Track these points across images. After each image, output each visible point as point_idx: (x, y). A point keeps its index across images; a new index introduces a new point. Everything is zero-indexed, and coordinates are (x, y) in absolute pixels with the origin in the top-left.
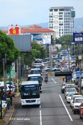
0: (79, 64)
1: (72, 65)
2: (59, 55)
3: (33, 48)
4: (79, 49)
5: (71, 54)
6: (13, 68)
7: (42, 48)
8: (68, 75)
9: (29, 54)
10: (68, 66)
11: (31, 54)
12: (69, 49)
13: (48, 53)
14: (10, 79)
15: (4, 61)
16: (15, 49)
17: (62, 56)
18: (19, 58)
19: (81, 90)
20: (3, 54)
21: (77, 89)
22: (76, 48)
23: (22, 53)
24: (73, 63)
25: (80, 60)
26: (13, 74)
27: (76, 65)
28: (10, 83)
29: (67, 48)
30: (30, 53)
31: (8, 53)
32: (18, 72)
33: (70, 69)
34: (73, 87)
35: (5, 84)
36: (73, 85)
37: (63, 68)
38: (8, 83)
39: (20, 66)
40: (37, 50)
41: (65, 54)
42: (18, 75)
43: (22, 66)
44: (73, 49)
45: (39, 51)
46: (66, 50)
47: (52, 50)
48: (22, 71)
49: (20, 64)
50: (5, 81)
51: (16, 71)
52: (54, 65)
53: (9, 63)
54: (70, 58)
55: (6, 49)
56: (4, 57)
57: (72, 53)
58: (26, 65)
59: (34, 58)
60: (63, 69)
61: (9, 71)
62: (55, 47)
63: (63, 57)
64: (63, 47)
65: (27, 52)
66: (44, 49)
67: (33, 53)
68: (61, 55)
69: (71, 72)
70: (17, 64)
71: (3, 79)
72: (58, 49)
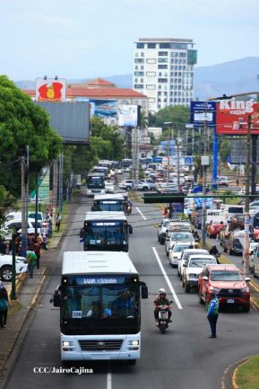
0: (202, 176)
1: (187, 178)
2: (155, 152)
3: (93, 135)
4: (203, 141)
5: (183, 152)
6: (46, 181)
7: (116, 135)
8: (174, 202)
9: (84, 148)
10: (175, 180)
11: (89, 149)
12: (180, 140)
13: (130, 146)
14: (37, 207)
15: (25, 162)
16: (51, 135)
17: (162, 155)
18: (60, 155)
19: (204, 238)
20: (23, 146)
21: (195, 235)
22: (196, 137)
23: (67, 144)
24: (187, 173)
25: (206, 167)
26: (44, 194)
27: (196, 177)
28: (36, 217)
29: (175, 136)
30: (87, 145)
31: (34, 145)
32: (55, 189)
33: (180, 186)
34: (185, 229)
35: (25, 217)
36: (187, 224)
37: (164, 185)
38: (31, 216)
39: (61, 177)
40: (104, 139)
41: (169, 152)
42: (55, 197)
43: (66, 176)
44: (190, 140)
45: (107, 142)
46: (173, 142)
47: (140, 139)
48: (65, 188)
49: (62, 171)
50: (24, 210)
51: (51, 188)
52: (141, 177)
53: (35, 169)
54: (182, 162)
55: (29, 133)
56: (24, 153)
57: (185, 149)
58: (76, 173)
59: (97, 158)
60: (162, 186)
61: (34, 188)
62: (146, 133)
63: (164, 159)
64: (166, 135)
65: (79, 144)
66: (121, 137)
67: (93, 147)
68: (160, 152)
69: (183, 194)
70: (55, 171)
71: (20, 204)
72: (152, 138)
